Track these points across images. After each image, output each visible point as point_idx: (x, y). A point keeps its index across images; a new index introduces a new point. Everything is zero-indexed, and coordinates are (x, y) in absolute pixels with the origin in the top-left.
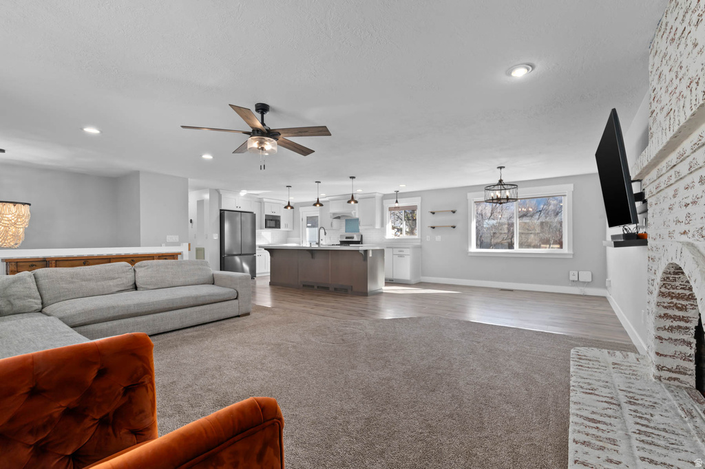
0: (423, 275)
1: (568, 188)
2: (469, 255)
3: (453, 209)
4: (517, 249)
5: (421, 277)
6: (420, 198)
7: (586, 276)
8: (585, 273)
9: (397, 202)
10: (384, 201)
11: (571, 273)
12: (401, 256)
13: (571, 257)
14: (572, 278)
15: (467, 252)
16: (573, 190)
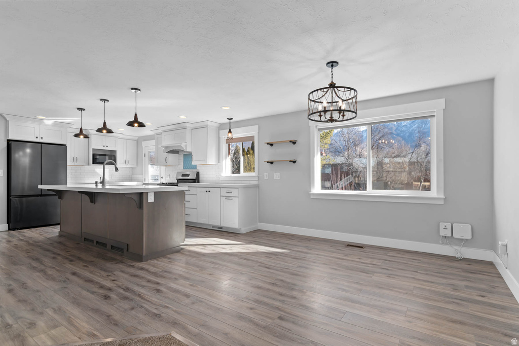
0: (260, 221)
1: (437, 106)
2: (312, 197)
3: (293, 139)
4: (370, 191)
5: (259, 224)
6: (257, 126)
7: (463, 231)
8: (462, 226)
9: (230, 131)
10: (221, 131)
11: (442, 225)
12: (229, 198)
13: (442, 202)
14: (443, 233)
15: (308, 194)
16: (444, 108)
